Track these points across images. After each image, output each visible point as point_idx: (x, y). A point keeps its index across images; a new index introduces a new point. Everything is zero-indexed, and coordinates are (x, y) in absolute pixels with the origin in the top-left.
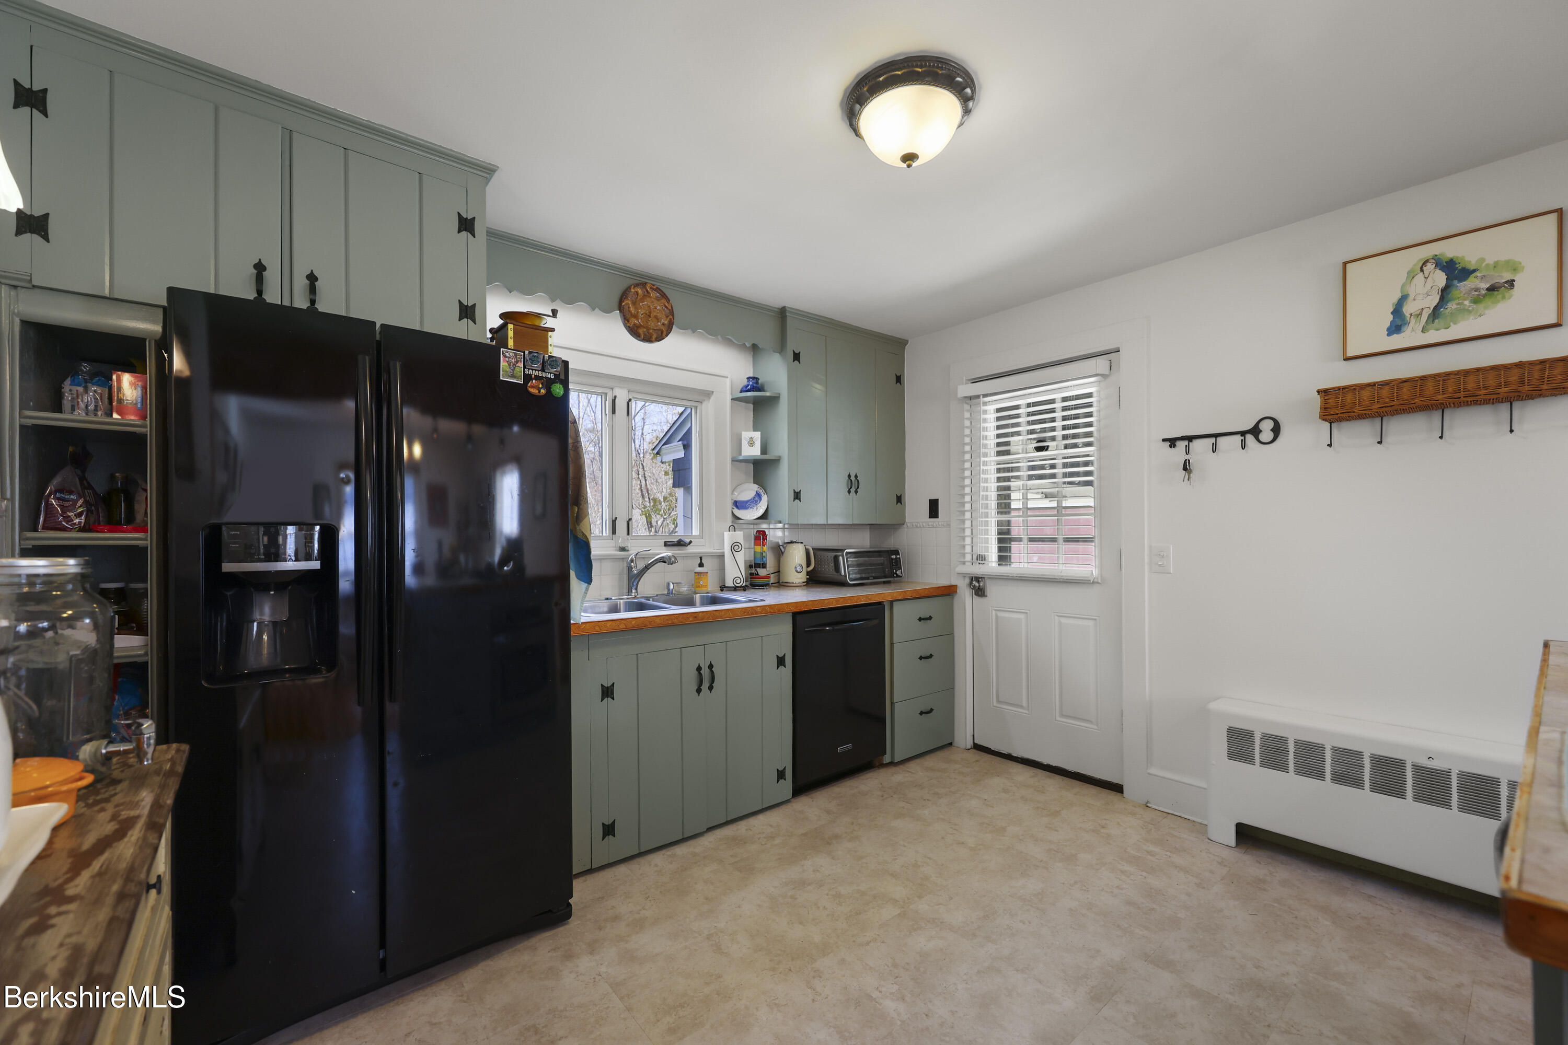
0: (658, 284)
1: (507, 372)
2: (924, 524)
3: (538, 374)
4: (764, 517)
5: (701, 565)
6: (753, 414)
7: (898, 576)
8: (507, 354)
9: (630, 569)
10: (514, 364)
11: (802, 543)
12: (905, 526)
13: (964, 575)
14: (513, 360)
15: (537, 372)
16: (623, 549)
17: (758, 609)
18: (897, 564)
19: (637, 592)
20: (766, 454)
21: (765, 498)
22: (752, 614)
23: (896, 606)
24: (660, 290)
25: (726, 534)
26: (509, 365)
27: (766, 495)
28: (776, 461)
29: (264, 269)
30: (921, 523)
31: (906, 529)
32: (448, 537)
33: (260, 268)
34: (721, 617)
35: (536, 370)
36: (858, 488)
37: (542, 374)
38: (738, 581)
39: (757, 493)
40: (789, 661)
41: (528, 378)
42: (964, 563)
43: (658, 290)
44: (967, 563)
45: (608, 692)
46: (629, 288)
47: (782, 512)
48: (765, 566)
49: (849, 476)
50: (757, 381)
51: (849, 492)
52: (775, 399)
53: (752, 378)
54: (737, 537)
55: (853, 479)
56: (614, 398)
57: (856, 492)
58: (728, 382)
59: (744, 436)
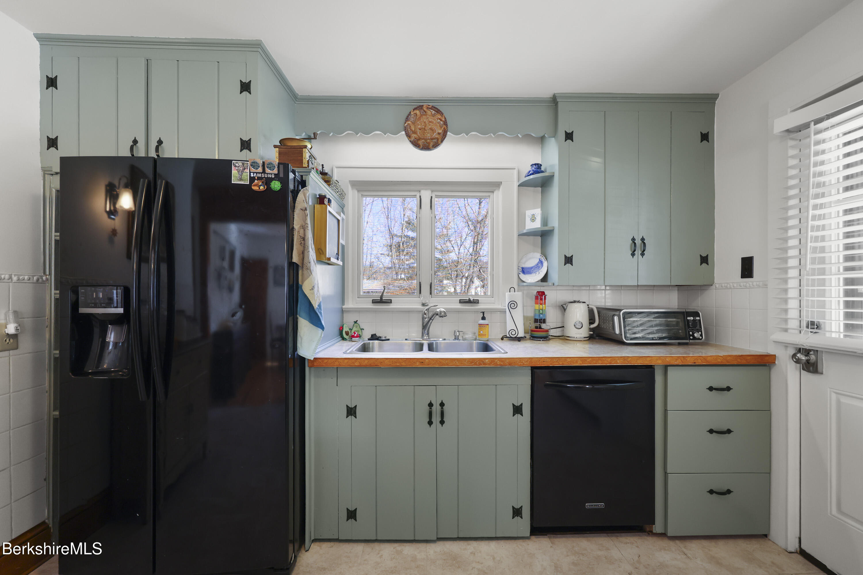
0: (432, 104)
1: (236, 177)
2: (735, 285)
3: (261, 175)
4: (545, 279)
5: (483, 318)
6: (541, 196)
7: (694, 338)
8: (237, 165)
9: (423, 319)
10: (242, 171)
11: (584, 302)
12: (713, 287)
13: (786, 345)
14: (241, 168)
15: (260, 174)
16: (423, 305)
17: (487, 360)
18: (696, 326)
19: (428, 336)
20: (547, 226)
21: (545, 264)
22: (481, 364)
23: (671, 372)
24: (434, 107)
25: (508, 294)
26: (239, 172)
27: (546, 262)
28: (552, 232)
29: (137, 142)
30: (731, 284)
31: (714, 290)
33: (135, 142)
34: (447, 365)
35: (259, 173)
36: (644, 251)
37: (264, 175)
38: (514, 333)
39: (540, 260)
40: (527, 410)
41: (252, 179)
42: (786, 330)
43: (433, 108)
44: (789, 331)
45: (351, 411)
46: (410, 112)
47: (554, 277)
48: (544, 321)
49: (633, 240)
50: (539, 166)
51: (633, 255)
52: (551, 177)
53: (535, 164)
54: (518, 296)
55: (638, 242)
56: (420, 196)
57: (643, 254)
58: (515, 172)
59: (529, 213)
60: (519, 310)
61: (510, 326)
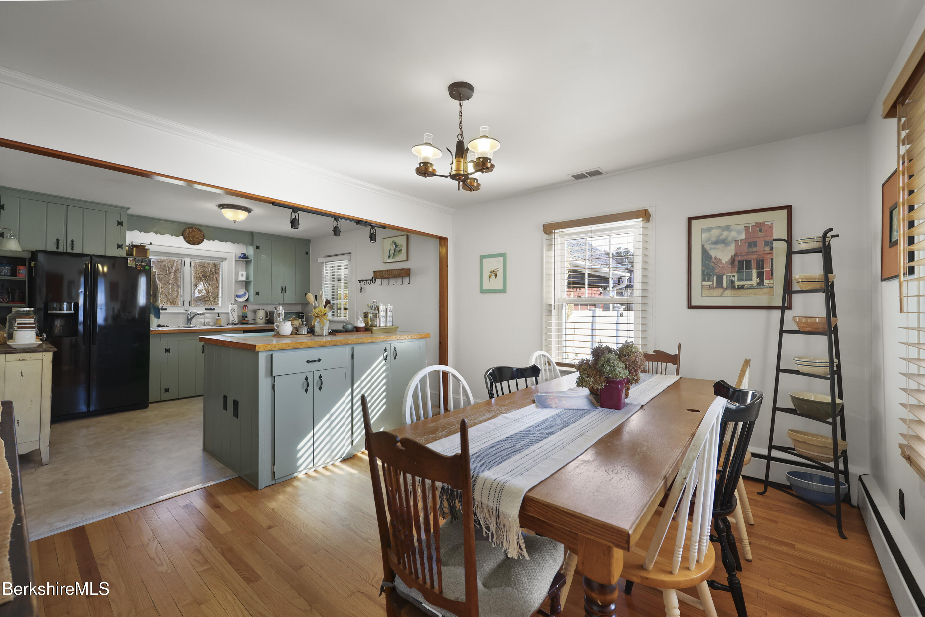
0: (197, 227)
1: (129, 264)
4: (247, 300)
5: (219, 316)
8: (130, 259)
9: (188, 317)
11: (264, 310)
14: (133, 260)
15: (141, 263)
16: (186, 311)
20: (247, 279)
21: (247, 294)
25: (230, 306)
26: (132, 262)
28: (250, 282)
29: (59, 240)
32: (117, 306)
33: (58, 240)
38: (233, 322)
39: (245, 292)
41: (137, 265)
43: (198, 229)
45: (167, 350)
46: (186, 229)
47: (251, 299)
48: (247, 317)
49: (282, 287)
50: (245, 255)
51: (282, 292)
52: (251, 261)
53: (243, 254)
54: (235, 307)
55: (284, 288)
56: (185, 261)
57: (285, 292)
58: (234, 255)
59: (240, 273)
60: (236, 312)
61: (231, 319)
